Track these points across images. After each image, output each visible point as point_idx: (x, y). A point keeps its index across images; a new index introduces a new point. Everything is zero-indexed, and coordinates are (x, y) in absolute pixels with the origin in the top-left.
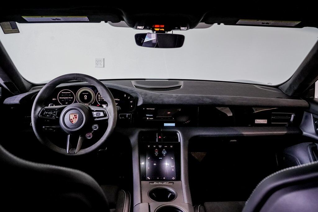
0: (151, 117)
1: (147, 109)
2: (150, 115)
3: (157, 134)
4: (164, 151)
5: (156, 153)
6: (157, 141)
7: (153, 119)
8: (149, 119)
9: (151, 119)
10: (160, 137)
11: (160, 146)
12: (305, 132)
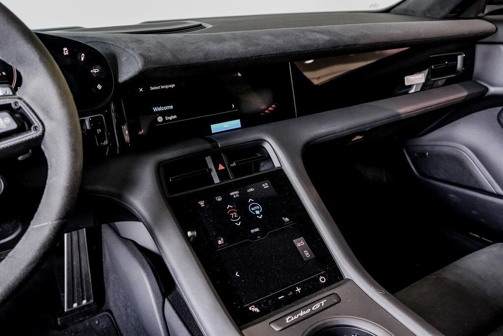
0: (169, 113)
1: (152, 88)
2: (166, 108)
3: (209, 160)
4: (253, 206)
5: (235, 218)
6: (216, 180)
7: (175, 117)
8: (164, 120)
9: (171, 118)
10: (221, 167)
11: (235, 194)
12: (493, 85)
